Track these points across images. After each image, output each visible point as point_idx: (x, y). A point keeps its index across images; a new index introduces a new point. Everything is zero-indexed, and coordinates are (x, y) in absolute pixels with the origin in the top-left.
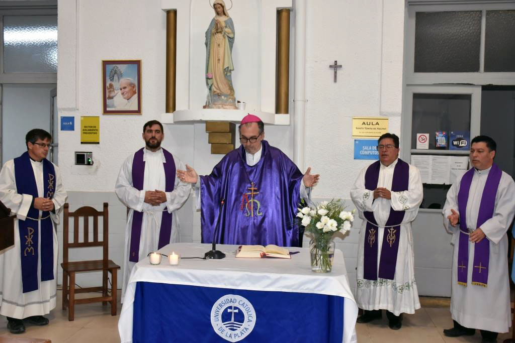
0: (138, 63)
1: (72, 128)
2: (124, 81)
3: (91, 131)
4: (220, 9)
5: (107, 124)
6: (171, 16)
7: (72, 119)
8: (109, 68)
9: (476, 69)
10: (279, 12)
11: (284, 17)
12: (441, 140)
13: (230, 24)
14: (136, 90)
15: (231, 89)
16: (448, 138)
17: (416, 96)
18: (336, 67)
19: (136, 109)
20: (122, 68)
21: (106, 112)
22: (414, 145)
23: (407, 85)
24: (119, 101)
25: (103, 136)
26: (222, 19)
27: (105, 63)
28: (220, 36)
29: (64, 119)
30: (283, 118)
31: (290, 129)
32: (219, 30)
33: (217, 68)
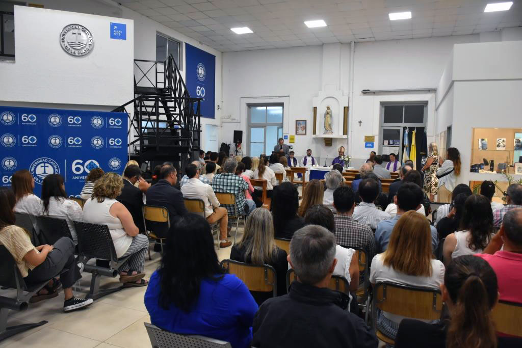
0: (306, 121)
1: (287, 139)
2: (302, 126)
3: (292, 139)
4: (328, 108)
5: (297, 138)
6: (315, 109)
7: (287, 136)
8: (297, 122)
9: (402, 122)
10: (345, 108)
11: (346, 110)
12: (391, 142)
13: (331, 111)
14: (305, 128)
15: (331, 129)
16: (393, 141)
17: (385, 130)
18: (360, 122)
19: (305, 133)
20: (301, 122)
21: (296, 134)
22: (383, 144)
23: (381, 126)
24: (300, 131)
25: (296, 140)
26: (329, 111)
27: (297, 121)
28: (328, 115)
29: (285, 136)
30: (345, 137)
31: (347, 139)
32: (328, 113)
33: (327, 124)
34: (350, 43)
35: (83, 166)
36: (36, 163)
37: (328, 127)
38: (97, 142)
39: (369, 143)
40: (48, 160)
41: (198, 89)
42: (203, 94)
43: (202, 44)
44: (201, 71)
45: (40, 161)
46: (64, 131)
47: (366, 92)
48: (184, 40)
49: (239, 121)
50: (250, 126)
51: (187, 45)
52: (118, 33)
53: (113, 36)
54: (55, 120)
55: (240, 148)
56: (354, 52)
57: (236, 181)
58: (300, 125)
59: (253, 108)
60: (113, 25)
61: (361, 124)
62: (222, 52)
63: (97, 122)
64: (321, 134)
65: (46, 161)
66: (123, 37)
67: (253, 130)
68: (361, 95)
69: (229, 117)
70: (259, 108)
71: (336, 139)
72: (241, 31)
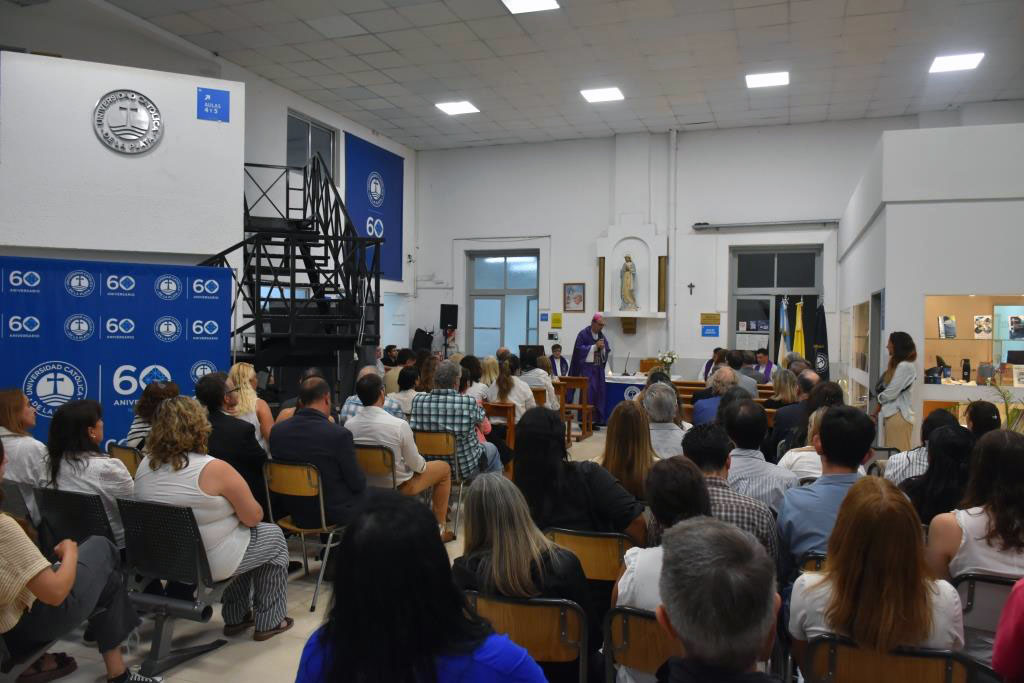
0: (583, 285)
1: (547, 320)
2: (576, 294)
3: (557, 322)
4: (628, 259)
5: (567, 318)
6: (602, 261)
7: (547, 315)
8: (567, 287)
9: (773, 286)
10: (660, 258)
11: (663, 261)
12: (753, 326)
13: (633, 266)
14: (582, 299)
15: (634, 300)
16: (757, 324)
17: (740, 302)
18: (691, 286)
19: (582, 308)
20: (574, 287)
21: (565, 310)
22: (738, 329)
23: (732, 295)
24: (573, 305)
25: (564, 324)
26: (629, 264)
27: (565, 285)
28: (628, 273)
29: (543, 315)
30: (662, 315)
31: (666, 320)
32: (628, 269)
33: (627, 290)
34: (667, 134)
35: (138, 379)
36: (37, 373)
37: (629, 297)
38: (167, 328)
39: (709, 328)
40: (64, 365)
41: (370, 222)
42: (379, 232)
43: (378, 134)
44: (376, 188)
45: (46, 369)
46: (98, 306)
47: (701, 228)
48: (342, 126)
49: (450, 286)
50: (473, 295)
51: (348, 136)
52: (212, 108)
53: (202, 115)
54: (80, 283)
55: (454, 340)
56: (677, 149)
57: (464, 406)
58: (573, 293)
59: (477, 260)
60: (202, 93)
61: (694, 290)
62: (417, 151)
63: (168, 287)
64: (613, 309)
65: (59, 367)
66: (224, 116)
67: (479, 303)
68: (690, 234)
69: (431, 278)
70: (491, 260)
71: (644, 320)
72: (456, 108)
